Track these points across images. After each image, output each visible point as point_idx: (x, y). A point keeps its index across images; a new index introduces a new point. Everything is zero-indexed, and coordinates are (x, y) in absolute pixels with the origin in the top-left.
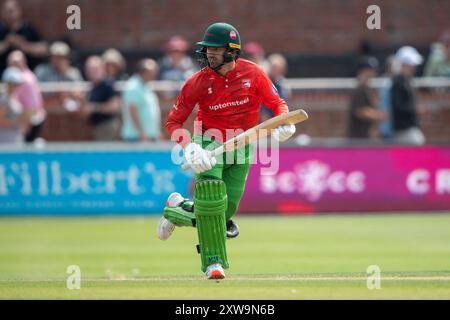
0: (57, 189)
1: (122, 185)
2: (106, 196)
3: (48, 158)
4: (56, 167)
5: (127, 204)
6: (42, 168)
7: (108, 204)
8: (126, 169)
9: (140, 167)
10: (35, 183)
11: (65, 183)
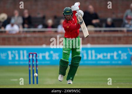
0: (94, 58)
1: (112, 57)
2: (107, 60)
3: (91, 49)
4: (93, 52)
5: (113, 62)
6: (90, 52)
7: (108, 62)
8: (113, 52)
9: (117, 52)
10: (88, 56)
11: (96, 56)
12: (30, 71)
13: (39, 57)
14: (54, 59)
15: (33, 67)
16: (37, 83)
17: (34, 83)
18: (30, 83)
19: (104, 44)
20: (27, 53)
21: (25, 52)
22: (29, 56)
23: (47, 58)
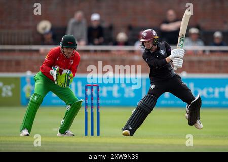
8: (224, 86)
12: (86, 113)
13: (101, 92)
14: (126, 95)
15: (92, 107)
16: (98, 134)
17: (92, 134)
18: (86, 134)
19: (209, 72)
20: (82, 85)
21: (79, 84)
22: (86, 90)
23: (115, 94)
